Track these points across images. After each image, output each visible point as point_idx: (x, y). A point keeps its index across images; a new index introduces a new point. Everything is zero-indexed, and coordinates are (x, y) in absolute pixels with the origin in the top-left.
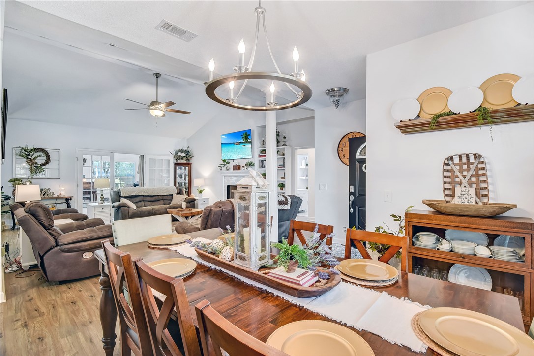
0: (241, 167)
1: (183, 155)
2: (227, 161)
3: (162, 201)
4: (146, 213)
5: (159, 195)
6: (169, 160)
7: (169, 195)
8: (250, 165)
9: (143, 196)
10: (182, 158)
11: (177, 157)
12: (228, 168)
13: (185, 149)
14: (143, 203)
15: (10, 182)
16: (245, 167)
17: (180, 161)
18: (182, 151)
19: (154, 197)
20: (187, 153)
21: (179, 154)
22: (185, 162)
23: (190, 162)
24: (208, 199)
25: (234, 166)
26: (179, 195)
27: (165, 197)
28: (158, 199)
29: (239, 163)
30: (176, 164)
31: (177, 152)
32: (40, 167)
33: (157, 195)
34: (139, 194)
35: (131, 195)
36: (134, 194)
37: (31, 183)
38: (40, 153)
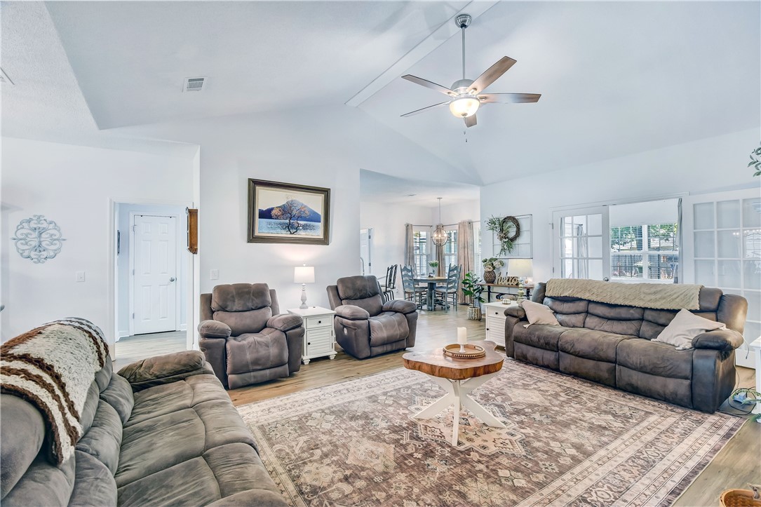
4: (542, 341)
5: (631, 307)
7: (666, 310)
9: (589, 301)
27: (648, 315)
28: (624, 316)
32: (510, 242)
33: (626, 306)
34: (579, 296)
35: (562, 295)
36: (566, 294)
37: (502, 264)
38: (510, 223)
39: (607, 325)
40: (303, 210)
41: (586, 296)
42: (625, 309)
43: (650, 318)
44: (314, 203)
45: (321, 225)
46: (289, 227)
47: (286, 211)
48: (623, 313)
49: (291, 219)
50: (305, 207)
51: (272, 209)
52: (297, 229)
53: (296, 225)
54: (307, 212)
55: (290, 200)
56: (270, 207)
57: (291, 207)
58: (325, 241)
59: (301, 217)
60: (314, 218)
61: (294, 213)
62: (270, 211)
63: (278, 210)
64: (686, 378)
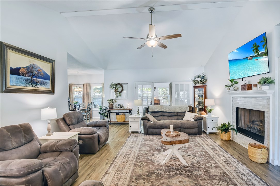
0: (253, 86)
1: (199, 79)
2: (234, 81)
3: (176, 117)
4: (159, 126)
5: (174, 112)
6: (189, 84)
7: (183, 112)
8: (265, 82)
9: (163, 112)
10: (198, 82)
11: (195, 82)
12: (236, 88)
13: (202, 75)
14: (162, 117)
15: (108, 101)
16: (258, 86)
17: (197, 85)
18: (198, 77)
19: (171, 113)
20: (202, 77)
21: (196, 79)
22: (201, 85)
23: (206, 85)
24: (217, 118)
25: (242, 86)
26: (191, 113)
27: (179, 114)
28: (173, 115)
29: (249, 82)
30: (195, 87)
31: (195, 78)
32: (119, 93)
33: (173, 112)
34: (160, 110)
35: (155, 111)
36: (156, 110)
37: (116, 101)
38: (119, 86)
39: (170, 118)
40: (40, 71)
41: (162, 110)
42: (173, 113)
43: (179, 115)
44: (46, 68)
45: (50, 82)
46: (31, 82)
47: (30, 71)
48: (173, 114)
49: (32, 76)
50: (41, 69)
51: (20, 68)
52: (36, 84)
53: (36, 81)
54: (42, 73)
55: (32, 63)
56: (18, 66)
57: (32, 69)
58: (52, 92)
59: (39, 76)
60: (46, 77)
61: (35, 72)
62: (18, 69)
63: (24, 69)
64: (197, 128)
